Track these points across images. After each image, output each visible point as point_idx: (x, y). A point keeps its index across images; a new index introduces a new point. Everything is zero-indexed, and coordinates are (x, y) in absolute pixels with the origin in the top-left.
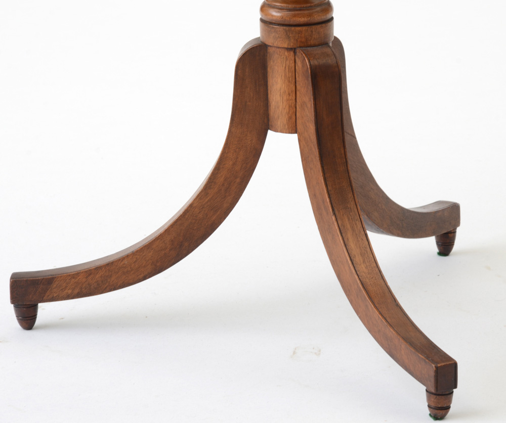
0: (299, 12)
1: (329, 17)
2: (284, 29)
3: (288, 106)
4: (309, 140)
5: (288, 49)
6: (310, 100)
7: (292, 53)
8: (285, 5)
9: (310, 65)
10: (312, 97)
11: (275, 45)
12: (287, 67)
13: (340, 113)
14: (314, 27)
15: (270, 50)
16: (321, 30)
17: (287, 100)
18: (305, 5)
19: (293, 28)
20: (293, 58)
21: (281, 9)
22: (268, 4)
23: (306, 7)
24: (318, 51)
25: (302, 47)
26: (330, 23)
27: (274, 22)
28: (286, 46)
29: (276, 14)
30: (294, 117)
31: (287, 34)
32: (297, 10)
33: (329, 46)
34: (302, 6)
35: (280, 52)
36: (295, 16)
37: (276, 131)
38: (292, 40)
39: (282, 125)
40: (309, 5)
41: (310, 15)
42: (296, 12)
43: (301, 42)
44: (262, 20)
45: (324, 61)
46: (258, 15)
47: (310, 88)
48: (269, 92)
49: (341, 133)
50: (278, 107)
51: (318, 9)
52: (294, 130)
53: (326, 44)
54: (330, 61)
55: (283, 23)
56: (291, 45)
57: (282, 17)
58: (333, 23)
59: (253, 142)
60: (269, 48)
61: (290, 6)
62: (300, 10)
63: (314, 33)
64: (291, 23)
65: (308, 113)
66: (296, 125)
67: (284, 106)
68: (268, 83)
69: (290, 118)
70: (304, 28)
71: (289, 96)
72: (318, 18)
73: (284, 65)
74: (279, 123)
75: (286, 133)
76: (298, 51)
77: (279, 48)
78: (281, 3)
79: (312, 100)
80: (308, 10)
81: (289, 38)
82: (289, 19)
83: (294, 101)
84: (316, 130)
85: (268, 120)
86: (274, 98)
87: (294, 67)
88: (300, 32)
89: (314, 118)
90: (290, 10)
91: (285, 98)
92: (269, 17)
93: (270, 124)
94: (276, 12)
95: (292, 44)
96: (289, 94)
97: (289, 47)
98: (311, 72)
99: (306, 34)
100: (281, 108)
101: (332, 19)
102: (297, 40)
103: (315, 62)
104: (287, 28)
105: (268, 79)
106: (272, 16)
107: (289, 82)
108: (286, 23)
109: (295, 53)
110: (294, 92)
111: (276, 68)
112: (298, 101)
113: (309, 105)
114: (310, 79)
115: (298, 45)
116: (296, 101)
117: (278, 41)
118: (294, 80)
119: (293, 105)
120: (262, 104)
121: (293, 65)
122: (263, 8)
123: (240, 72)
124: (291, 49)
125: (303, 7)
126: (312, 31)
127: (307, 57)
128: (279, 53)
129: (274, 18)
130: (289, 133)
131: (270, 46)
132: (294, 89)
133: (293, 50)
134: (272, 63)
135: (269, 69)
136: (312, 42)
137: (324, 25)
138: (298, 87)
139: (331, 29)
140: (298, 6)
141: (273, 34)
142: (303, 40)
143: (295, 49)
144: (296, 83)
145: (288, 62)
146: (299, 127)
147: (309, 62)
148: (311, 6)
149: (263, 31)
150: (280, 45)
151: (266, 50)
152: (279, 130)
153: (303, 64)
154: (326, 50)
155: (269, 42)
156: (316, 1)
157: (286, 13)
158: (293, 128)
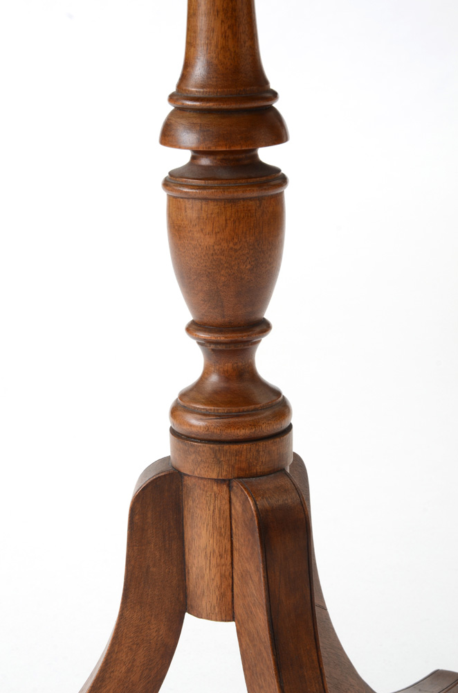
0: (237, 420)
1: (285, 425)
2: (210, 447)
3: (219, 574)
4: (256, 636)
5: (219, 481)
6: (258, 570)
7: (225, 488)
8: (213, 408)
9: (257, 510)
10: (261, 566)
11: (196, 474)
12: (217, 511)
13: (308, 589)
14: (261, 444)
15: (188, 482)
16: (274, 448)
17: (218, 565)
18: (246, 408)
19: (226, 447)
20: (227, 496)
21: (205, 414)
22: (184, 407)
23: (248, 411)
24: (268, 483)
25: (242, 478)
26: (288, 435)
27: (193, 436)
28: (214, 476)
29: (196, 423)
30: (229, 593)
31: (216, 456)
32: (232, 417)
33: (286, 474)
34: (241, 408)
35: (204, 485)
36: (229, 426)
37: (199, 615)
38: (225, 467)
39: (208, 607)
40: (253, 407)
41: (254, 424)
42: (232, 420)
43: (240, 469)
44: (173, 432)
45: (280, 502)
46: (166, 423)
47: (258, 549)
48: (187, 550)
49: (311, 624)
50: (203, 577)
51: (268, 413)
52: (228, 615)
53: (283, 470)
54: (290, 499)
55: (209, 438)
56: (224, 475)
57: (207, 428)
59: (161, 633)
60: (186, 478)
61: (221, 410)
62: (238, 416)
63: (261, 453)
64: (223, 438)
65: (254, 592)
66: (233, 608)
67: (213, 576)
68: (185, 536)
69: (223, 595)
70: (245, 446)
71: (221, 558)
72: (267, 429)
73: (212, 508)
74: (204, 603)
75: (216, 620)
76: (235, 484)
77: (202, 478)
78: (205, 404)
79: (261, 570)
80: (250, 415)
81: (219, 462)
82: (218, 432)
83: (229, 567)
84: (268, 621)
85: (186, 596)
86: (196, 562)
87: (228, 510)
88: (238, 453)
89: (264, 601)
90: (220, 416)
91: (214, 562)
92: (185, 428)
93: (189, 602)
94: (198, 420)
95: (224, 473)
96: (221, 556)
97: (220, 478)
98: (259, 523)
99: (248, 457)
100: (206, 578)
101: (290, 427)
102: (233, 467)
103: (263, 503)
104: (216, 447)
105: (186, 530)
106: (191, 425)
107: (221, 535)
108: (215, 438)
109: (230, 487)
110: (230, 553)
111: (199, 511)
112: (235, 567)
113: (256, 579)
114: (257, 535)
115: (236, 475)
116: (232, 568)
117: (198, 467)
118: (229, 533)
119: (227, 573)
120: (175, 570)
121: (227, 506)
122: (176, 411)
123: (137, 517)
124: (224, 481)
125: (243, 411)
126: (258, 451)
127: (251, 496)
128: (202, 486)
129: (194, 430)
130: (222, 621)
131: (188, 476)
132: (229, 547)
133: (227, 482)
134: (191, 503)
135: (186, 513)
136: (259, 469)
137: (278, 439)
138: (236, 544)
139: (290, 444)
140: (234, 409)
141: (194, 456)
142: (244, 465)
143: (229, 480)
144: (231, 537)
145: (218, 503)
146: (239, 610)
147: (255, 504)
148: (256, 410)
149: (174, 448)
150: (204, 474)
151: (182, 482)
152: (204, 615)
153: (244, 507)
154: (282, 481)
155: (186, 468)
156: (263, 400)
157: (213, 422)
158: (227, 613)
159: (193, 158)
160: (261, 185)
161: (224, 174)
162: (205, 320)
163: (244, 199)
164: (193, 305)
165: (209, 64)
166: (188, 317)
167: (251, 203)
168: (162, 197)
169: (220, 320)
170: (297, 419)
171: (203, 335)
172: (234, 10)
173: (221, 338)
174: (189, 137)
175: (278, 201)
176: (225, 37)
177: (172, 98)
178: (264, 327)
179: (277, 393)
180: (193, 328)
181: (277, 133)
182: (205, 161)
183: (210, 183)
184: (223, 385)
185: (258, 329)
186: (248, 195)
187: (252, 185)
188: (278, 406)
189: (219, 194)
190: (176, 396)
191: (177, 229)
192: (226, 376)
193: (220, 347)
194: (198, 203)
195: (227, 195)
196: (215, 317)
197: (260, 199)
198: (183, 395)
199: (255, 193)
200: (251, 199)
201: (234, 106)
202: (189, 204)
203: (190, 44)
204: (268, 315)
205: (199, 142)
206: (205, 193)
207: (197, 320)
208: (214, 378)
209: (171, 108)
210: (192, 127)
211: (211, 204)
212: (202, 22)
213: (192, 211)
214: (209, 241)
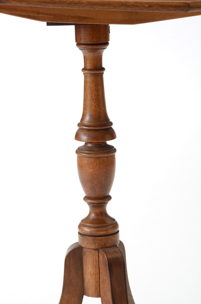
0: (101, 229)
1: (117, 231)
2: (92, 238)
3: (95, 281)
4: (108, 301)
5: (95, 249)
6: (108, 279)
7: (97, 252)
8: (92, 225)
9: (108, 258)
10: (109, 277)
11: (87, 247)
12: (94, 260)
13: (125, 285)
14: (109, 237)
15: (84, 250)
16: (113, 238)
17: (95, 278)
18: (103, 225)
19: (97, 238)
20: (97, 254)
21: (90, 227)
22: (83, 225)
23: (104, 226)
24: (111, 250)
25: (103, 248)
26: (118, 234)
27: (86, 234)
28: (93, 248)
29: (87, 230)
30: (99, 288)
31: (94, 241)
32: (99, 228)
33: (117, 247)
34: (102, 225)
35: (90, 251)
36: (98, 231)
37: (88, 296)
38: (97, 245)
39: (92, 293)
40: (106, 224)
41: (106, 230)
42: (99, 229)
43: (102, 245)
44: (79, 233)
45: (115, 256)
46: (77, 230)
47: (108, 271)
48: (84, 273)
49: (126, 297)
50: (90, 282)
51: (111, 227)
52: (98, 295)
53: (116, 246)
54: (119, 255)
55: (91, 235)
56: (96, 247)
57: (91, 232)
58: (119, 234)
59: (75, 302)
60: (84, 249)
61: (95, 226)
62: (101, 228)
63: (109, 240)
64: (96, 235)
65: (107, 286)
66: (100, 293)
67: (93, 282)
68: (84, 269)
69: (96, 288)
70: (103, 238)
71: (96, 276)
72: (111, 232)
73: (92, 259)
74: (90, 291)
75: (94, 297)
76: (100, 250)
77: (89, 249)
78: (90, 224)
79: (109, 279)
80: (105, 227)
81: (95, 243)
82: (95, 233)
83: (98, 279)
84: (112, 296)
85: (84, 290)
86: (87, 277)
87: (98, 259)
88: (101, 240)
89: (110, 289)
90: (95, 228)
91: (93, 277)
92: (83, 232)
93: (85, 292)
94: (88, 229)
95: (97, 247)
96: (96, 275)
97: (95, 248)
98: (108, 263)
99: (105, 241)
100: (91, 282)
101: (118, 231)
102: (100, 245)
103: (110, 257)
104: (94, 238)
105: (84, 267)
106: (85, 231)
107: (96, 268)
108: (93, 235)
109: (98, 251)
110: (99, 274)
111: (88, 260)
112: (100, 278)
113: (107, 282)
114: (108, 267)
115: (100, 247)
116: (100, 279)
117: (88, 245)
118: (98, 267)
119: (98, 281)
120: (80, 280)
121: (98, 258)
122: (80, 226)
123: (67, 262)
124: (96, 249)
125: (103, 226)
126: (108, 239)
127: (105, 254)
128: (89, 251)
129: (86, 232)
130: (96, 297)
131: (85, 248)
132: (98, 272)
133: (98, 250)
134: (85, 257)
135: (84, 261)
136: (108, 245)
137: (114, 235)
138: (101, 271)
139: (118, 237)
140: (100, 225)
141: (86, 241)
142: (103, 244)
143: (98, 249)
144: (99, 268)
145: (94, 257)
146: (102, 293)
147: (107, 257)
148: (107, 225)
149: (80, 239)
150: (90, 247)
151: (82, 250)
152: (90, 295)
153: (103, 258)
154: (116, 249)
155: (84, 246)
156: (109, 222)
157: (93, 229)
158: (98, 294)
159: (86, 144)
160: (107, 153)
161: (96, 149)
162: (90, 196)
163: (102, 157)
164: (86, 191)
165: (91, 115)
166: (84, 195)
167: (104, 158)
168: (75, 156)
169: (94, 196)
170: (120, 228)
171: (89, 201)
172: (98, 99)
173: (95, 202)
174: (84, 138)
175: (113, 158)
176: (96, 107)
177: (79, 125)
178: (109, 198)
179: (114, 220)
180: (86, 198)
181: (113, 136)
182: (89, 145)
183: (91, 152)
184: (96, 217)
185: (107, 199)
186: (104, 156)
187: (105, 153)
188: (114, 224)
189: (94, 156)
190: (80, 221)
191: (80, 166)
192: (97, 215)
193: (95, 205)
194: (88, 159)
195: (97, 156)
196: (93, 195)
197: (107, 157)
198: (82, 221)
199: (106, 155)
200: (104, 157)
201: (99, 128)
202: (84, 159)
203: (85, 109)
204: (111, 194)
205: (88, 140)
206: (90, 155)
207: (87, 196)
208: (93, 215)
209: (78, 128)
210: (85, 135)
211: (92, 159)
212: (88, 103)
213: (85, 161)
214: (91, 170)
